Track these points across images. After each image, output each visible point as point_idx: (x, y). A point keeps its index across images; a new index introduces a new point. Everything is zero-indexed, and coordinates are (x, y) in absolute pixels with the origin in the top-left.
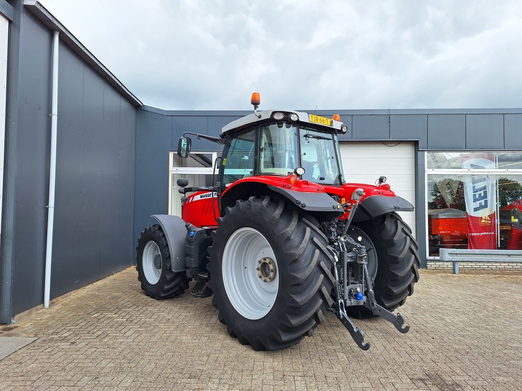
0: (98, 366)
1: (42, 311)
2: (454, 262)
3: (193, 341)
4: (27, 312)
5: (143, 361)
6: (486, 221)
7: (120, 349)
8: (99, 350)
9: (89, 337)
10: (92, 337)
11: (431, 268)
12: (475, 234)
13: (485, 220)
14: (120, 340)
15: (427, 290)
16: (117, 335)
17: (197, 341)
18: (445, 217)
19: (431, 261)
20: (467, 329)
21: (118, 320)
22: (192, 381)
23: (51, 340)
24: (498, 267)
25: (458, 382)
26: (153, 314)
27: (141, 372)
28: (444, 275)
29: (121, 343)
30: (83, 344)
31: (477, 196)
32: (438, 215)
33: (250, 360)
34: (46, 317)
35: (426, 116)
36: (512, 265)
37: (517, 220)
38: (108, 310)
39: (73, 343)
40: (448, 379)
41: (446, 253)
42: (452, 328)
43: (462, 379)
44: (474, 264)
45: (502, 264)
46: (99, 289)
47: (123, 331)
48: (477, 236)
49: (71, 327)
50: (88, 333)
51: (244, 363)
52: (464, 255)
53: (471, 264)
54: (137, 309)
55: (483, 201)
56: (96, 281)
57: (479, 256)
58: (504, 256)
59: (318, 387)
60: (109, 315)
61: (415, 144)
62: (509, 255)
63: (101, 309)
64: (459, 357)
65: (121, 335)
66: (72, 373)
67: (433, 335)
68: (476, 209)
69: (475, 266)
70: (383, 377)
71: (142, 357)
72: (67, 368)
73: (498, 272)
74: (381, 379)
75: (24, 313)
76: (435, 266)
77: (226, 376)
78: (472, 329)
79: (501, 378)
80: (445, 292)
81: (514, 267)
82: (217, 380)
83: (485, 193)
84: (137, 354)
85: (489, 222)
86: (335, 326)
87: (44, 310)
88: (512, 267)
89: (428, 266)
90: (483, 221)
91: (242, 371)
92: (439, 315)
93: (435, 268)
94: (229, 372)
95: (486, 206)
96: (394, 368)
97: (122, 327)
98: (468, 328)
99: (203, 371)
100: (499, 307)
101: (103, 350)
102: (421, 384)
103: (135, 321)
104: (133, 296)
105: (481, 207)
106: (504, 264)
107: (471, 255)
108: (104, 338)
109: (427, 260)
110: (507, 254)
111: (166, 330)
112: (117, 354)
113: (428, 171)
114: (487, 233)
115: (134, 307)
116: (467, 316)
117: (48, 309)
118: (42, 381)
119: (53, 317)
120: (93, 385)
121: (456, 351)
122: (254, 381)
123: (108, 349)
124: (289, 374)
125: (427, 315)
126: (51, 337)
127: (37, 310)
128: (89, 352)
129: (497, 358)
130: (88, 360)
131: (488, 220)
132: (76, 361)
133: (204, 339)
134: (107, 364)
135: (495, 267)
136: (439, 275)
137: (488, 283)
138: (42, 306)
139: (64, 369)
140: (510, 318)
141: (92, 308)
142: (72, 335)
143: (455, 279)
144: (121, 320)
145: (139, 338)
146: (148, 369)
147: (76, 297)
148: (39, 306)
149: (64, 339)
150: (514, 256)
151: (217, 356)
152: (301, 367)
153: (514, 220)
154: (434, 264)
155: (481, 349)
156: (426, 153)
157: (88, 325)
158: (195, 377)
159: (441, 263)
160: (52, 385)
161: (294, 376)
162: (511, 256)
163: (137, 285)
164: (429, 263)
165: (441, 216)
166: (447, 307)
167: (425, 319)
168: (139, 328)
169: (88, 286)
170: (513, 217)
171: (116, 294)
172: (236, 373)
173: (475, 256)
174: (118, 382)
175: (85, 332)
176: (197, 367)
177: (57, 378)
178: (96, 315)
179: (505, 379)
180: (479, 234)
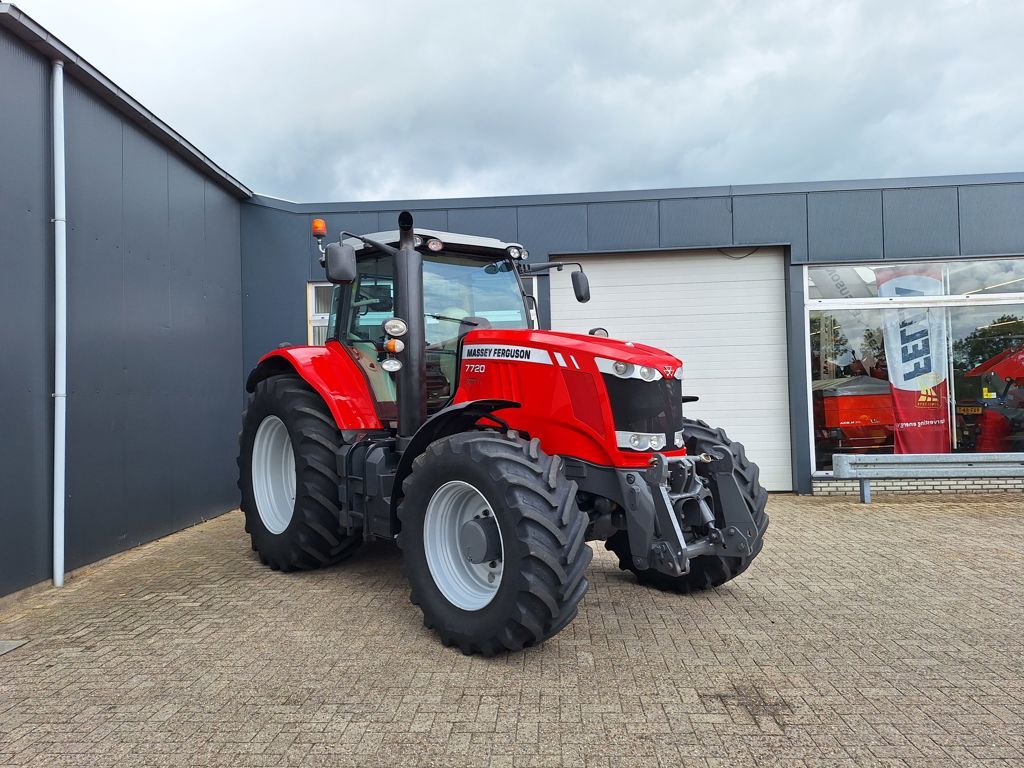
0: (122, 687)
1: (49, 591)
2: (861, 480)
3: (314, 639)
4: (18, 594)
5: (207, 677)
6: (929, 399)
7: (172, 657)
8: (134, 658)
9: (121, 637)
10: (126, 637)
11: (821, 493)
12: (907, 425)
13: (927, 396)
14: (176, 641)
15: (797, 534)
16: (176, 631)
17: (320, 639)
18: (849, 393)
19: (821, 479)
20: (846, 604)
21: (185, 604)
22: (288, 709)
23: (51, 644)
24: (952, 487)
25: (787, 699)
26: (254, 594)
27: (197, 696)
28: (842, 505)
29: (178, 645)
30: (108, 649)
31: (910, 351)
32: (835, 390)
33: (410, 669)
34: (53, 603)
35: (804, 198)
36: (980, 482)
37: (993, 395)
38: (172, 587)
39: (88, 648)
40: (773, 693)
41: (844, 462)
42: (818, 602)
43: (799, 693)
44: (906, 484)
45: (960, 482)
46: (166, 551)
47: (188, 625)
48: (911, 427)
49: (95, 621)
50: (122, 630)
51: (395, 675)
52: (881, 466)
53: (899, 484)
54: (227, 585)
55: (921, 360)
56: (163, 537)
57: (910, 466)
58: (960, 466)
59: (519, 714)
60: (171, 596)
61: (785, 251)
62: (970, 464)
63: (161, 585)
64: (809, 656)
65: (183, 631)
66: (69, 701)
67: (775, 617)
68: (908, 377)
69: (908, 488)
70: (648, 693)
71: (209, 669)
72: (64, 692)
73: (952, 497)
74: (643, 698)
75: (11, 596)
76: (829, 489)
77: (354, 699)
78: (854, 605)
79: (874, 690)
80: (830, 537)
81: (984, 487)
82: (335, 707)
83: (926, 344)
84: (202, 664)
85: (934, 400)
86: (594, 604)
87: (52, 590)
88: (980, 487)
89: (814, 489)
90: (923, 399)
91: (388, 689)
92: (801, 580)
93: (829, 492)
94: (362, 693)
95: (928, 369)
96: (675, 677)
97: (189, 617)
98: (850, 603)
99: (314, 690)
100: (926, 562)
101: (141, 658)
102: (717, 704)
103: (217, 606)
104: (226, 560)
105: (918, 372)
106: (965, 482)
107: (896, 466)
108: (149, 637)
109: (812, 479)
110: (964, 460)
111: (269, 620)
112: (164, 665)
113: (811, 305)
114: (932, 422)
115: (222, 581)
116: (856, 580)
117: (60, 588)
118: (10, 715)
119: (66, 604)
120: (102, 720)
121: (809, 644)
122: (402, 706)
123: (149, 657)
124: (474, 692)
125: (776, 580)
126: (53, 638)
127: (40, 591)
128: (112, 663)
129: (882, 656)
130: (107, 677)
131: (931, 396)
132: (83, 679)
133: (335, 636)
134: (139, 684)
135: (947, 487)
136: (832, 506)
137: (924, 518)
138: (49, 582)
139: (58, 693)
140: (940, 581)
141: (144, 585)
142: (92, 634)
143: (861, 512)
144: (190, 605)
145: (213, 636)
146: (213, 690)
147: (118, 566)
148: (44, 584)
149: (74, 642)
150: (980, 465)
151: (349, 663)
152: (500, 680)
153: (989, 395)
154: (826, 485)
155: (857, 639)
156: (805, 269)
157: (127, 615)
158: (295, 703)
159: (840, 484)
160: (27, 722)
161: (482, 696)
162: (975, 465)
163: (241, 540)
164: (817, 485)
165: (841, 393)
166: (822, 566)
167: (770, 588)
168: (221, 617)
169: (149, 546)
170: (985, 389)
171: (196, 559)
172: (374, 692)
173: (902, 466)
174: (149, 714)
175: (118, 628)
176: (306, 685)
177: (40, 711)
178: (147, 598)
179: (882, 692)
180: (915, 424)
